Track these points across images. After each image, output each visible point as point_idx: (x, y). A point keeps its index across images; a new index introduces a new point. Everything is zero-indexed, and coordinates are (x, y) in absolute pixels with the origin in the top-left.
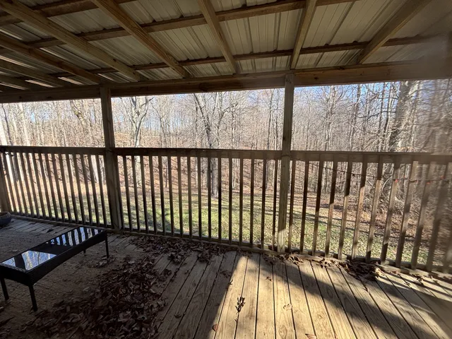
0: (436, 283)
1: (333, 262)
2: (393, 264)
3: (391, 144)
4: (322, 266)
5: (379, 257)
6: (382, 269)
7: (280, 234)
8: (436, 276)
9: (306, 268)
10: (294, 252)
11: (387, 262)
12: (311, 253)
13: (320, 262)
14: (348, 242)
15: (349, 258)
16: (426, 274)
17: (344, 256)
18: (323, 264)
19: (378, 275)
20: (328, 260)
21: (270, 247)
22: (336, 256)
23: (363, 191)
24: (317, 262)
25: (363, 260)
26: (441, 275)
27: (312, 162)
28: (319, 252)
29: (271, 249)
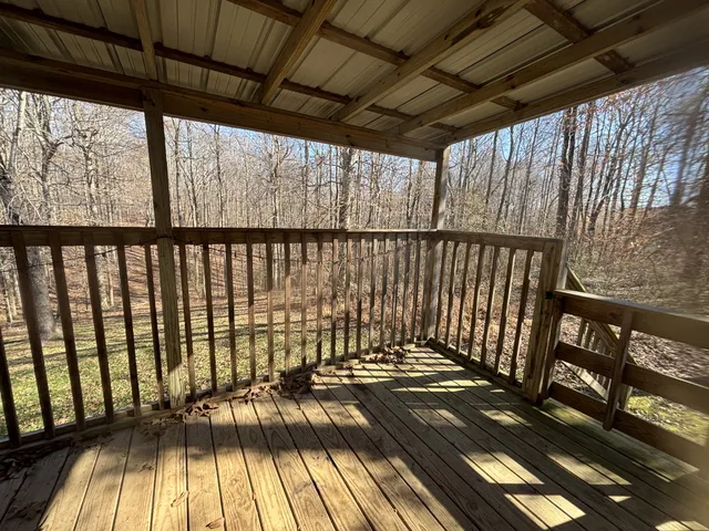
0: (364, 369)
1: (262, 389)
2: (329, 363)
3: (342, 221)
4: (246, 402)
5: (314, 360)
6: (319, 374)
7: (172, 375)
8: (364, 361)
9: (223, 414)
10: (202, 396)
11: (323, 363)
12: (230, 389)
13: (246, 396)
14: (279, 355)
15: (283, 374)
16: (357, 361)
17: (276, 374)
18: (250, 396)
19: (314, 383)
20: (255, 389)
21: (156, 407)
22: (266, 379)
23: (288, 281)
24: (241, 397)
25: (298, 370)
26: (368, 358)
27: (213, 246)
28: (242, 382)
29: (158, 409)
